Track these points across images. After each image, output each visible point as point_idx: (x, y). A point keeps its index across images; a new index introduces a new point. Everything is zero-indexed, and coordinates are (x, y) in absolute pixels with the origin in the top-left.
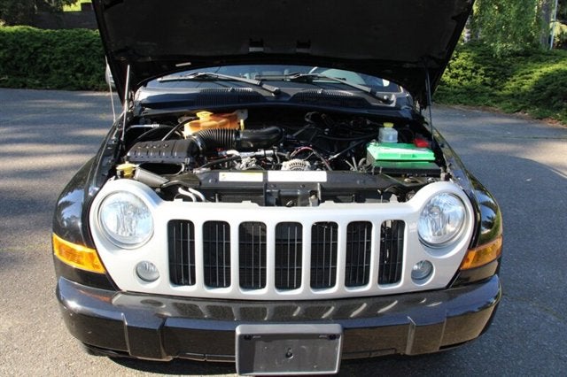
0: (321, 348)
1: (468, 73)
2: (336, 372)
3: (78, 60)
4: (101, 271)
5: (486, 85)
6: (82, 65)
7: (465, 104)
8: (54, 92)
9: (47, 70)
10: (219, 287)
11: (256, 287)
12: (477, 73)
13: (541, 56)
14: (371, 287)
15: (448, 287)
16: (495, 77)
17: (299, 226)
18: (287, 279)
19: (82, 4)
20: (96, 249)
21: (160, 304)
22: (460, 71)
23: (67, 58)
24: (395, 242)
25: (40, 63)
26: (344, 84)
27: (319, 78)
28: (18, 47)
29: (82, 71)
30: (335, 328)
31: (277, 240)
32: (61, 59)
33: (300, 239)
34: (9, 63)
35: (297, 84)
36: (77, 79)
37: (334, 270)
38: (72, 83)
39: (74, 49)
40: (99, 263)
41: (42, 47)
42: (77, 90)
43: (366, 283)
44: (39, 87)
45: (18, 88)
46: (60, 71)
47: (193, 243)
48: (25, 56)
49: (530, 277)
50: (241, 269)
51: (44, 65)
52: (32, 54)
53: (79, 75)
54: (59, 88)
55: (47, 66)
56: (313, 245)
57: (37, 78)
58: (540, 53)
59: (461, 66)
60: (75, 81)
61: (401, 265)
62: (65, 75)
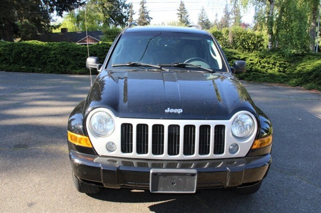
0: (188, 180)
1: (271, 66)
2: (194, 192)
3: (62, 58)
4: (91, 146)
5: (280, 72)
6: (63, 60)
7: (269, 82)
8: (48, 74)
9: (45, 63)
10: (143, 154)
11: (159, 154)
12: (275, 65)
13: (310, 56)
14: (211, 155)
15: (246, 156)
16: (285, 67)
17: (178, 126)
18: (173, 150)
19: (62, 29)
20: (88, 137)
21: (116, 161)
22: (266, 65)
23: (56, 57)
24: (221, 135)
25: (42, 60)
26: (200, 68)
27: (188, 65)
28: (31, 51)
29: (63, 64)
30: (194, 171)
31: (169, 133)
32: (53, 57)
33: (179, 133)
34: (26, 60)
35: (178, 68)
36: (61, 68)
37: (194, 147)
38: (58, 70)
39: (59, 52)
40: (90, 143)
41: (43, 51)
42: (60, 74)
43: (208, 153)
44: (41, 72)
45: (30, 72)
46: (52, 63)
47: (132, 134)
48: (34, 56)
49: (295, 165)
50: (153, 146)
51: (44, 60)
52: (38, 55)
53: (62, 66)
54: (51, 72)
55: (46, 61)
56: (184, 135)
57: (40, 67)
58: (310, 54)
59: (267, 62)
60: (59, 69)
61: (224, 145)
62: (55, 66)
